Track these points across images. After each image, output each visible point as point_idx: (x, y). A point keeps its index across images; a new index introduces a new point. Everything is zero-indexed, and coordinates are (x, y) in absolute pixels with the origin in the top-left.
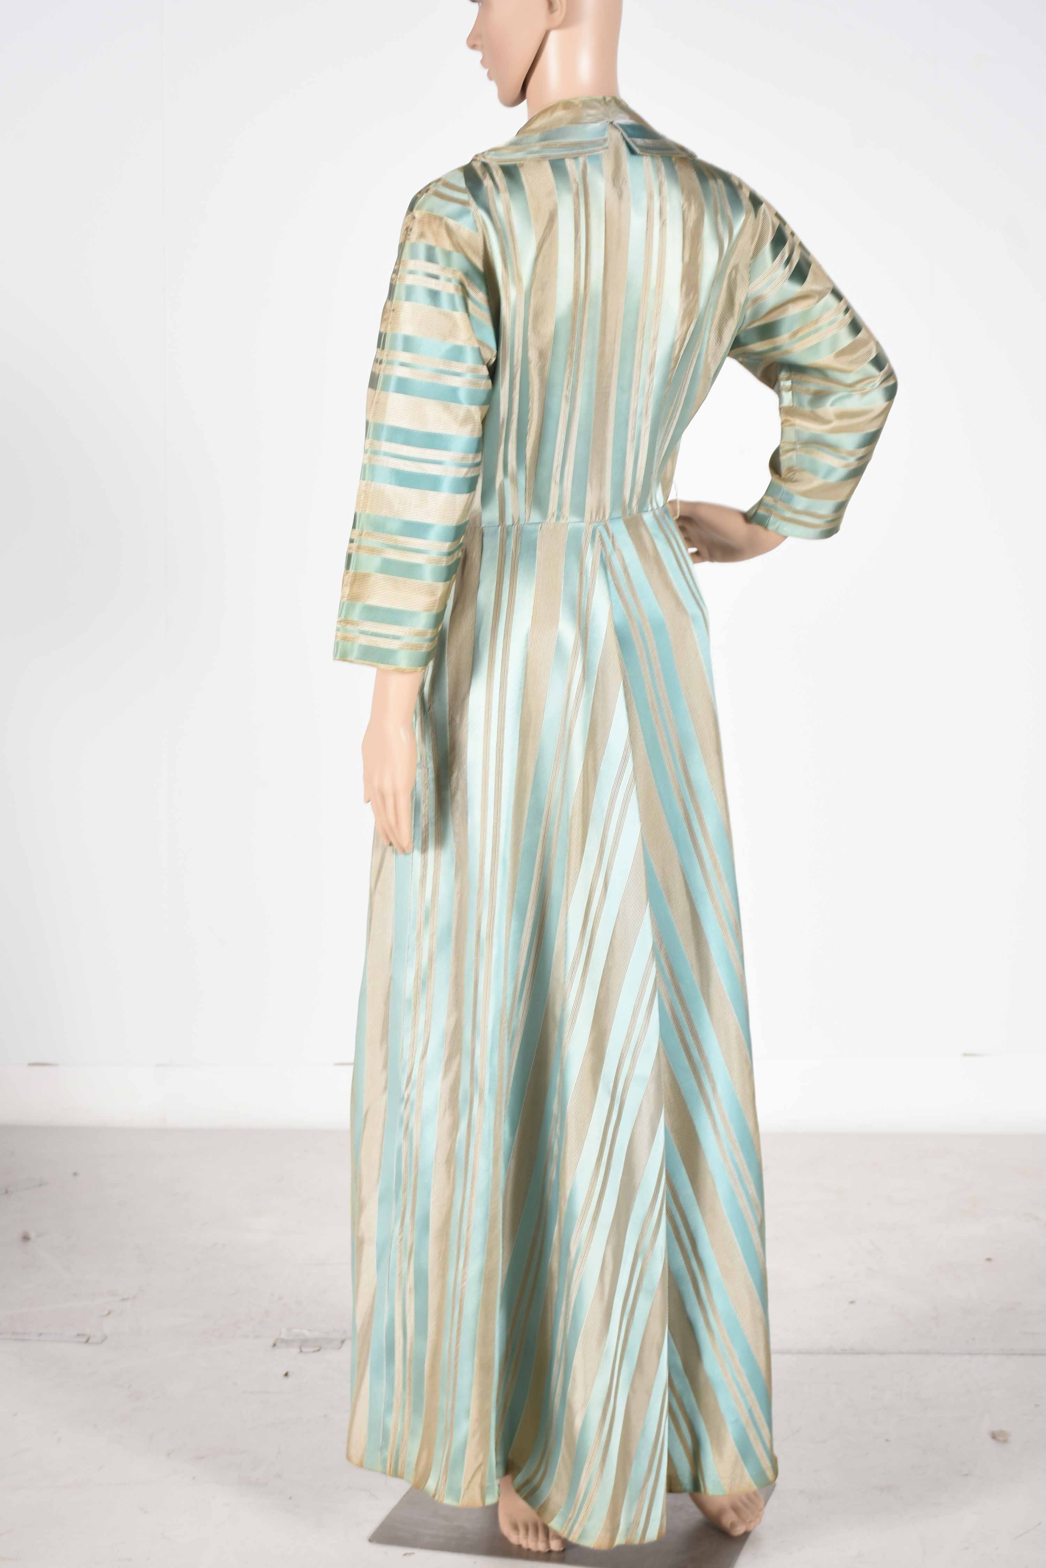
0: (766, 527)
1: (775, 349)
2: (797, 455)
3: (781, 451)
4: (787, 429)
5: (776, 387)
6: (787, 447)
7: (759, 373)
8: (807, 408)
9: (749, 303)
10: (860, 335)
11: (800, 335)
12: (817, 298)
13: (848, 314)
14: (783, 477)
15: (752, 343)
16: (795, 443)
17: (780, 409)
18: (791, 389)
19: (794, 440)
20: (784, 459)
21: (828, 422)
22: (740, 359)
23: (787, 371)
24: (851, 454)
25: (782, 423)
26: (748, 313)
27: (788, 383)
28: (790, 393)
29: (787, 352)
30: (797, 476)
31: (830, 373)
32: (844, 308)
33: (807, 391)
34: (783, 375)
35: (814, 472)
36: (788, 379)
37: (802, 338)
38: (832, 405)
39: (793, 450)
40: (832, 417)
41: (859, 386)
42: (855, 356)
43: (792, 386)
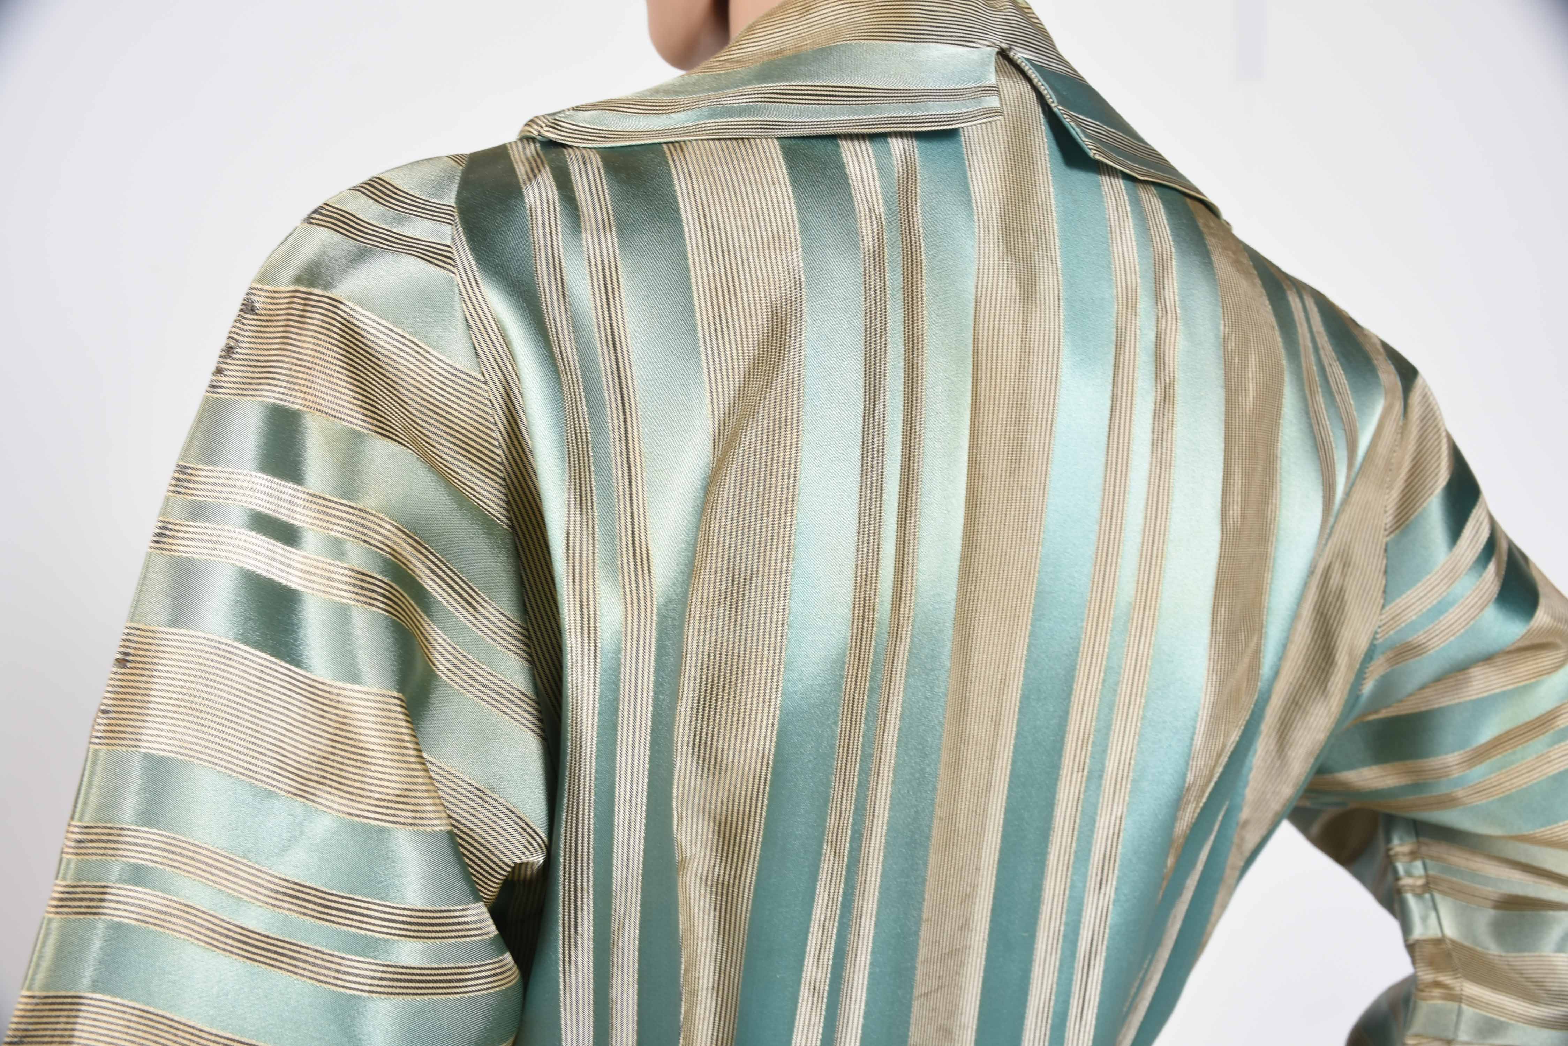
38: (1561, 948)
43: (1427, 876)
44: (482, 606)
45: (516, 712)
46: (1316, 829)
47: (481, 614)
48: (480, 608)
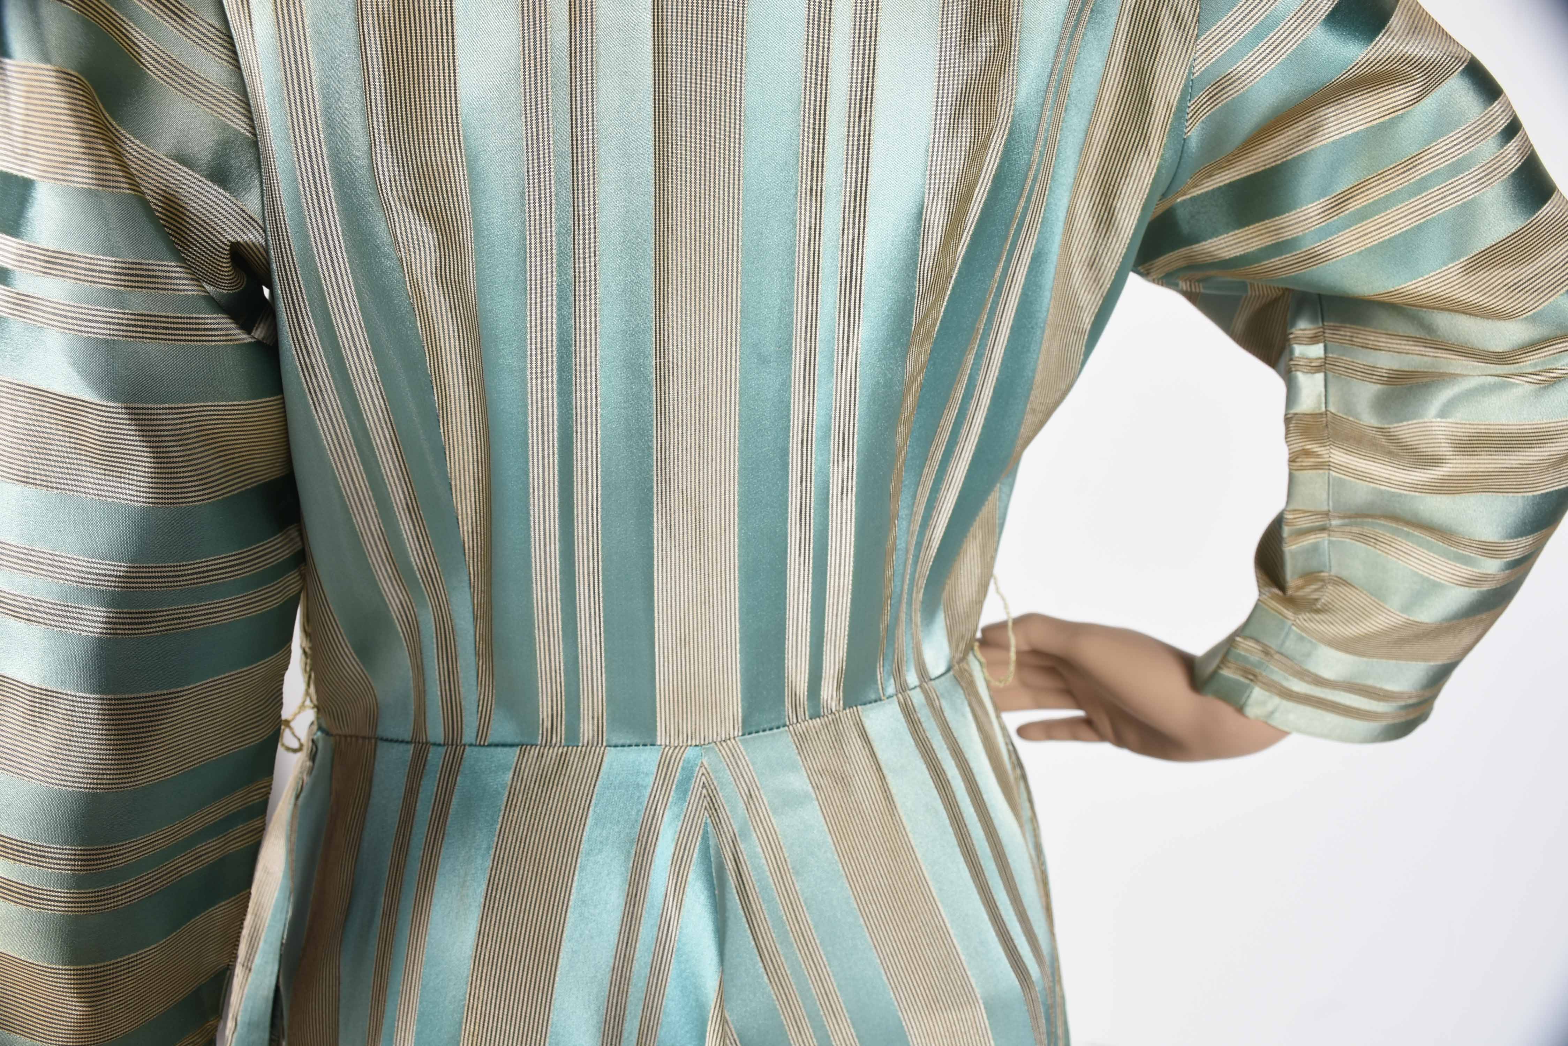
0: (1240, 709)
1: (1279, 248)
2: (1330, 542)
3: (1286, 531)
4: (1304, 476)
5: (1282, 364)
6: (1304, 523)
7: (1240, 323)
8: (1368, 419)
9: (1201, 96)
10: (1547, 208)
11: (1355, 205)
12: (1419, 82)
13: (1513, 145)
14: (1290, 592)
15: (1215, 233)
16: (1327, 514)
17: (1288, 420)
18: (1323, 366)
19: (1325, 508)
20: (1292, 549)
21: (1434, 461)
22: (1183, 285)
23: (1313, 319)
24: (1488, 549)
25: (1292, 461)
26: (1194, 133)
27: (1317, 351)
28: (1320, 377)
29: (1314, 257)
30: (1329, 594)
31: (1444, 322)
32: (1502, 123)
33: (1369, 374)
34: (1303, 327)
35: (1378, 594)
36: (1314, 340)
37: (1363, 215)
38: (1443, 413)
39: (1323, 529)
40: (1444, 449)
41: (1530, 363)
42: (1526, 271)
43: (1326, 358)
44: (190, 17)
45: (234, 116)
46: (1240, 324)
47: (189, 24)
48: (187, 19)
